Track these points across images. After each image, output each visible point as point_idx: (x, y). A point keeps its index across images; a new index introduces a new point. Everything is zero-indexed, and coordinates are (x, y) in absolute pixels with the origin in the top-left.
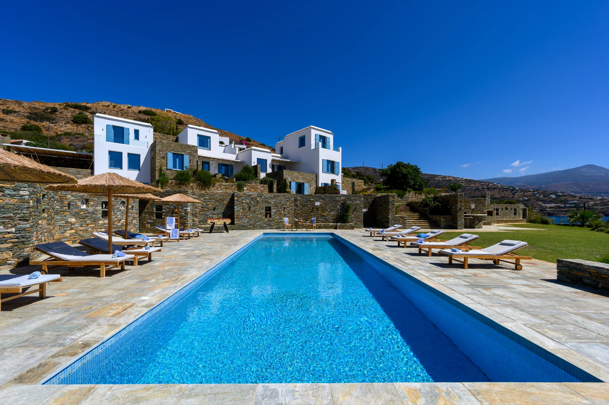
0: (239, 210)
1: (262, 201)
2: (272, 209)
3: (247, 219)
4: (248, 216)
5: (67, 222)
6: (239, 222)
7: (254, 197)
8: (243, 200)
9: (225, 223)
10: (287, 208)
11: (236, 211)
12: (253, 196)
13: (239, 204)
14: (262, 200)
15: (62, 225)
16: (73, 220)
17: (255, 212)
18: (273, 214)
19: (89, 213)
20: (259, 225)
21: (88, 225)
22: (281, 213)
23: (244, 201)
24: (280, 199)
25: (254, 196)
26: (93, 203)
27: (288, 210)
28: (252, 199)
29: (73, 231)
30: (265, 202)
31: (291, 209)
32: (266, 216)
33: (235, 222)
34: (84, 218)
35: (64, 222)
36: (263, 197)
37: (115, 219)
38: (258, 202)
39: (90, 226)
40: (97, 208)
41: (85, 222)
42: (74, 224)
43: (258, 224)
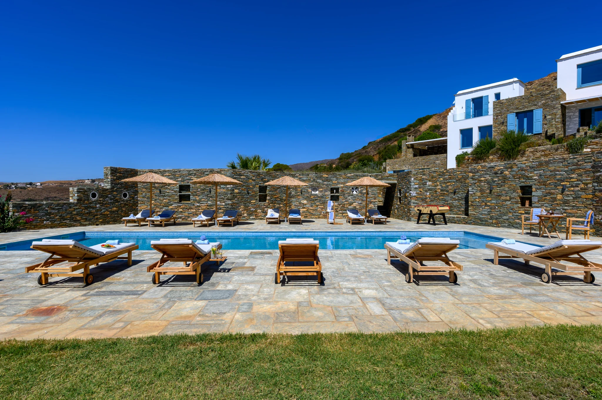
0: (474, 194)
1: (514, 176)
2: (534, 189)
3: (486, 208)
4: (489, 204)
5: (300, 203)
6: (474, 213)
7: (499, 170)
8: (481, 176)
9: (431, 211)
10: (572, 186)
11: (471, 195)
12: (497, 168)
13: (475, 183)
14: (514, 173)
15: (297, 205)
16: (305, 202)
17: (499, 196)
18: (536, 200)
19: (319, 197)
20: (507, 219)
21: (317, 206)
22: (555, 199)
23: (482, 179)
24: (552, 168)
25: (499, 168)
26: (322, 190)
27: (573, 191)
28: (496, 173)
29: (304, 210)
30: (519, 178)
31: (581, 189)
32: (523, 204)
33: (470, 213)
34: (314, 201)
35: (298, 203)
36: (515, 169)
37: (346, 202)
38: (505, 179)
39: (319, 207)
40: (326, 193)
41: (315, 203)
42: (306, 205)
43: (505, 217)
